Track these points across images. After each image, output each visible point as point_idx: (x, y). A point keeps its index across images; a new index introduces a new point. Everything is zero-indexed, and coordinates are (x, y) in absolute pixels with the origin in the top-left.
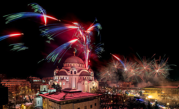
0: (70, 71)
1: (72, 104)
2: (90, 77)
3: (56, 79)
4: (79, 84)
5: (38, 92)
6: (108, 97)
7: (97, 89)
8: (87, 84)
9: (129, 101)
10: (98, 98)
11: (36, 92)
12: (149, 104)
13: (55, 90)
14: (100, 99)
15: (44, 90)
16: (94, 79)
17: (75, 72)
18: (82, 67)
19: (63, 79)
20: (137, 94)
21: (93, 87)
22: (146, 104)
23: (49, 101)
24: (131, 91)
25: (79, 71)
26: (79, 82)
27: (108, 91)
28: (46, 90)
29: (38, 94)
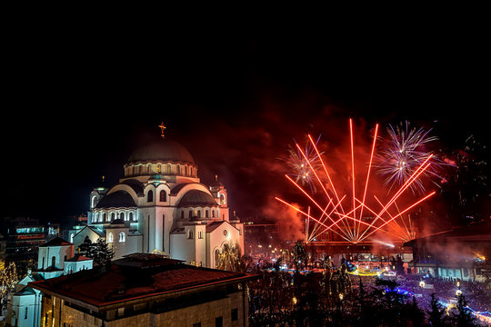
0: (146, 191)
1: (147, 315)
2: (213, 208)
3: (97, 223)
4: (175, 237)
5: (30, 272)
6: (278, 283)
7: (239, 254)
8: (204, 235)
9: (357, 298)
10: (244, 290)
11: (22, 274)
12: (435, 306)
13: (88, 264)
14: (251, 292)
15: (50, 265)
16: (227, 218)
17: (163, 193)
18: (186, 175)
19: (120, 221)
20: (387, 269)
21: (226, 247)
22: (425, 305)
23: (64, 308)
24: (362, 258)
25: (174, 192)
26: (176, 229)
27: (280, 260)
28: (56, 266)
29: (27, 280)
